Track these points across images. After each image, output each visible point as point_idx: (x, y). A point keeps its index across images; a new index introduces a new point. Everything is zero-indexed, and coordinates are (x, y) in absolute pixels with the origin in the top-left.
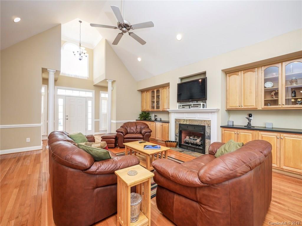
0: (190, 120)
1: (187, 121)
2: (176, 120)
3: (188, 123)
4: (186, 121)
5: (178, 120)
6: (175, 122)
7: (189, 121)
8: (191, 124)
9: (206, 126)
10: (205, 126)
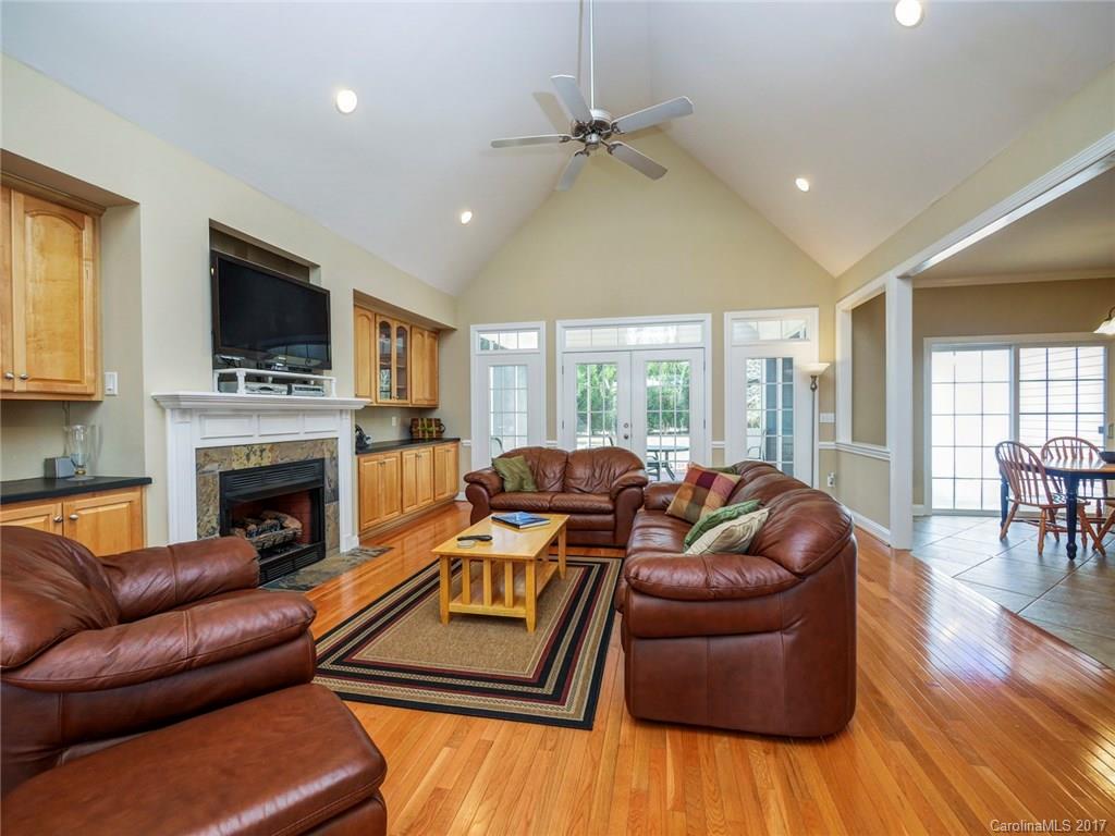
0: (273, 444)
1: (262, 451)
2: (204, 455)
3: (266, 462)
4: (258, 453)
5: (215, 456)
6: (199, 467)
7: (271, 450)
8: (280, 462)
9: (327, 456)
10: (323, 459)
